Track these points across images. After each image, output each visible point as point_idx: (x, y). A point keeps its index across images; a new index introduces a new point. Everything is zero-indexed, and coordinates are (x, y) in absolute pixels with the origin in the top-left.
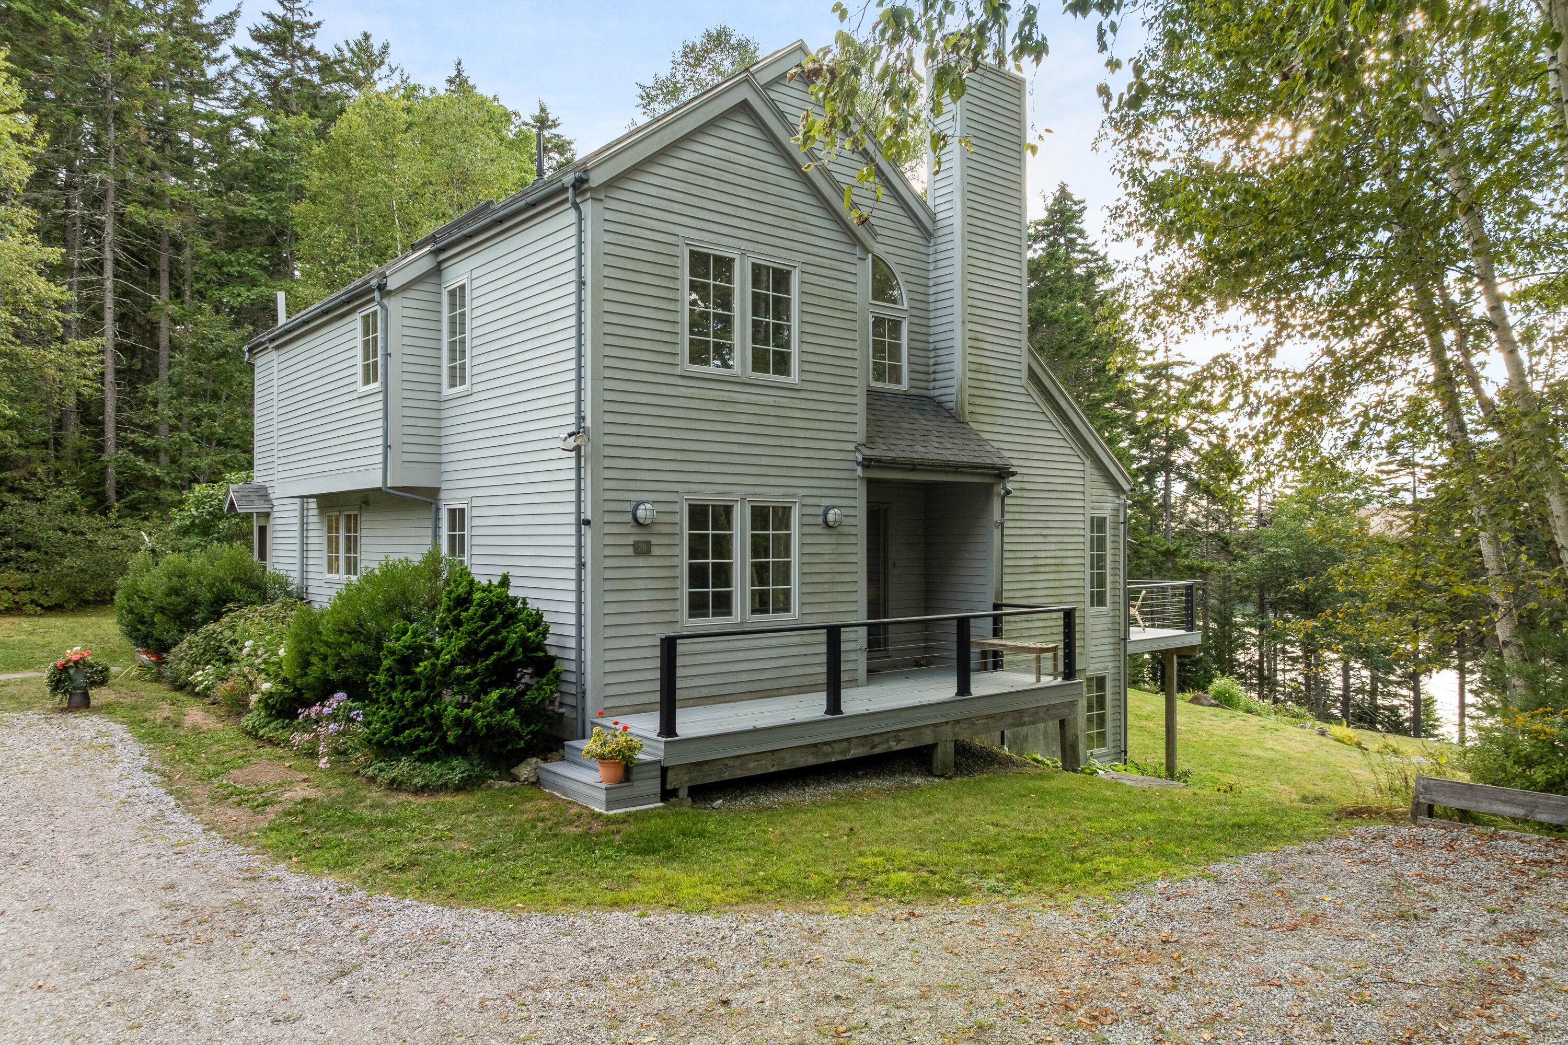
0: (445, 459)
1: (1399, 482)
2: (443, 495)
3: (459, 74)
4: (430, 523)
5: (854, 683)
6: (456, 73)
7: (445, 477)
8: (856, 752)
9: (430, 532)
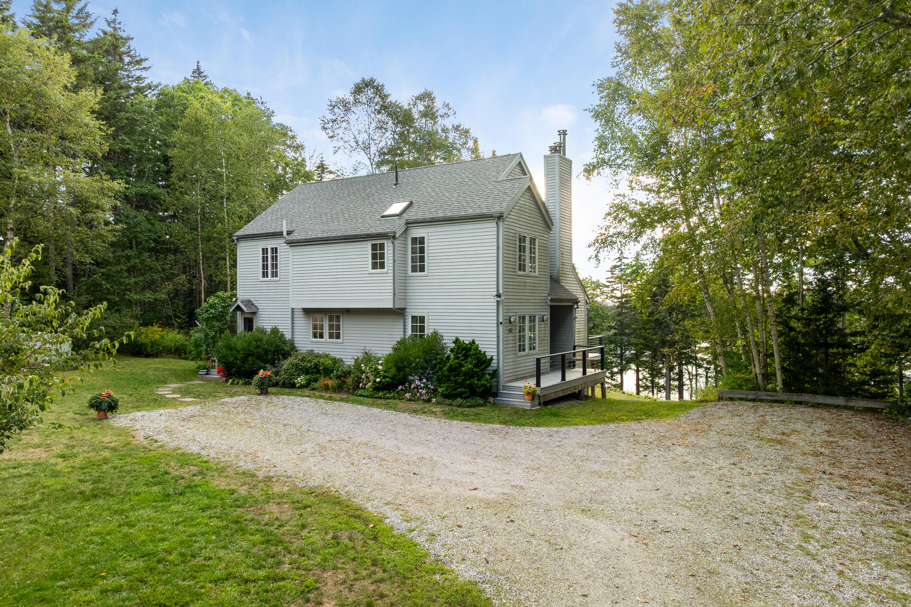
0: (408, 297)
1: (615, 286)
2: (407, 310)
3: (198, 69)
4: (402, 321)
5: (544, 374)
6: (196, 68)
7: (408, 304)
8: (561, 395)
9: (402, 324)
